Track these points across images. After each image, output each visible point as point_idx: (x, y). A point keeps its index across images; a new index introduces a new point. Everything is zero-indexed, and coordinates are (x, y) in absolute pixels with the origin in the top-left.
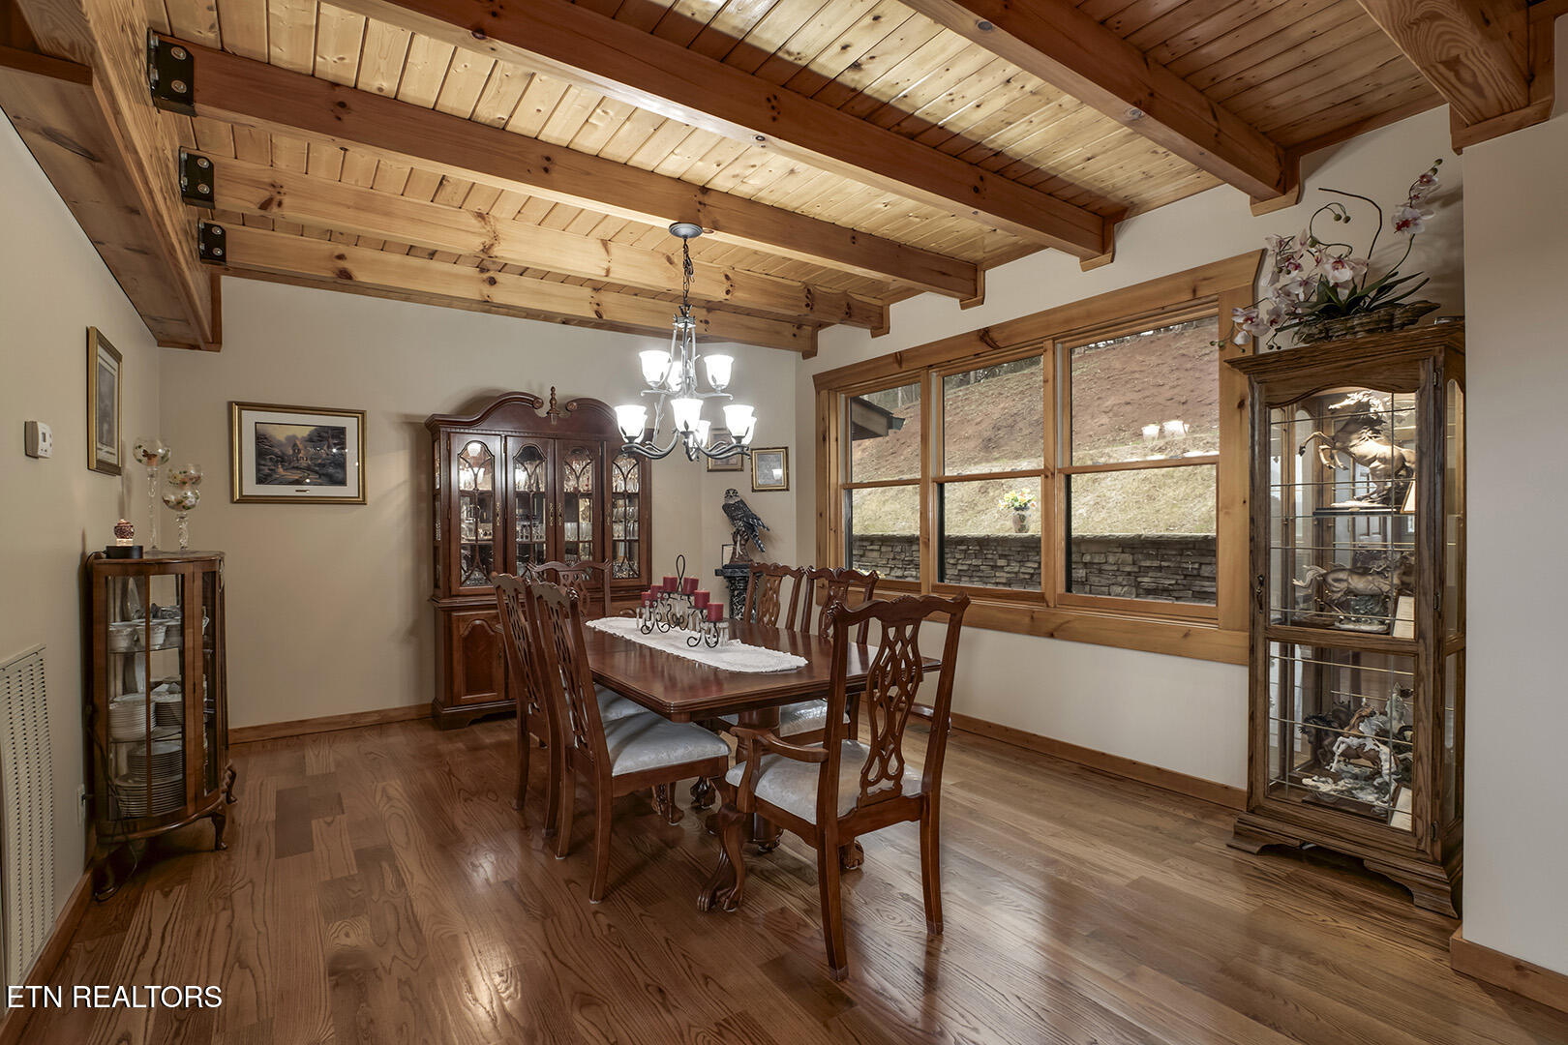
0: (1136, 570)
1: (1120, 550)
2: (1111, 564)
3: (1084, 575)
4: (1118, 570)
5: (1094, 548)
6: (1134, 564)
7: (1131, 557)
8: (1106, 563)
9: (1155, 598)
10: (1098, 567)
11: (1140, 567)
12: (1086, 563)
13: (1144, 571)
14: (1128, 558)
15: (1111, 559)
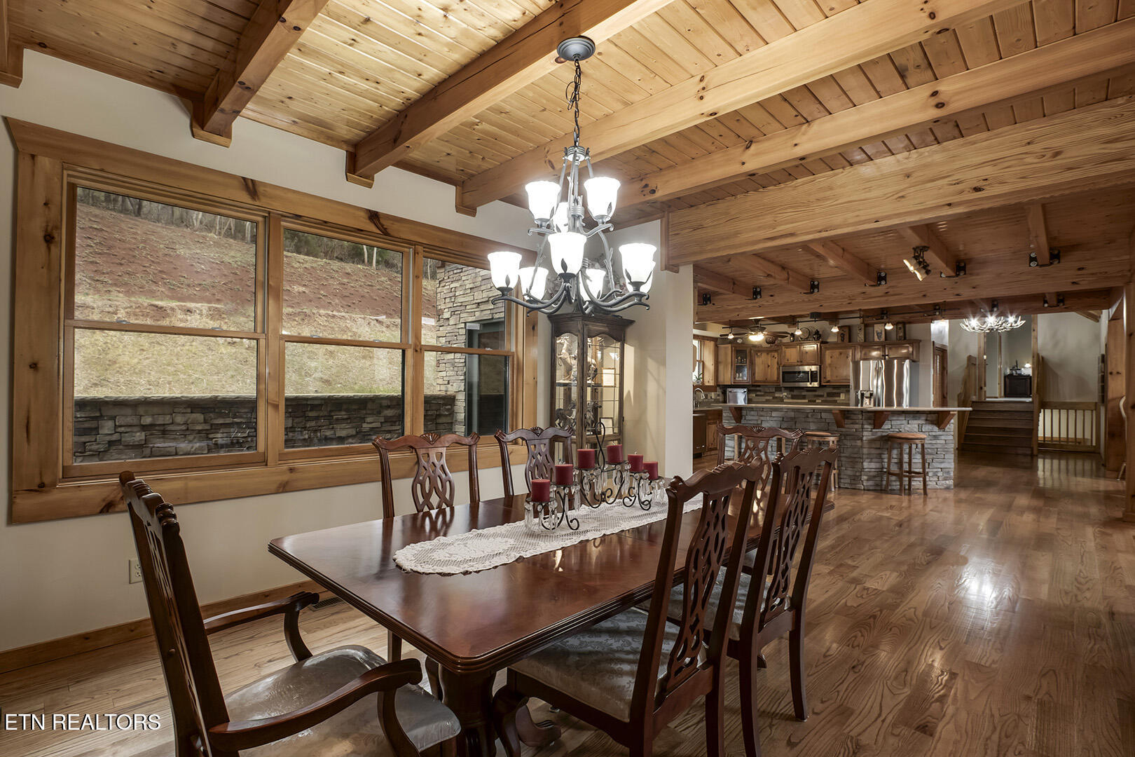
0: (208, 427)
1: (189, 410)
2: (179, 424)
3: (143, 437)
4: (188, 429)
5: (156, 410)
6: (205, 422)
7: (202, 416)
8: (172, 423)
9: (228, 451)
10: (162, 428)
11: (212, 425)
12: (144, 426)
13: (216, 428)
14: (200, 417)
15: (179, 419)
